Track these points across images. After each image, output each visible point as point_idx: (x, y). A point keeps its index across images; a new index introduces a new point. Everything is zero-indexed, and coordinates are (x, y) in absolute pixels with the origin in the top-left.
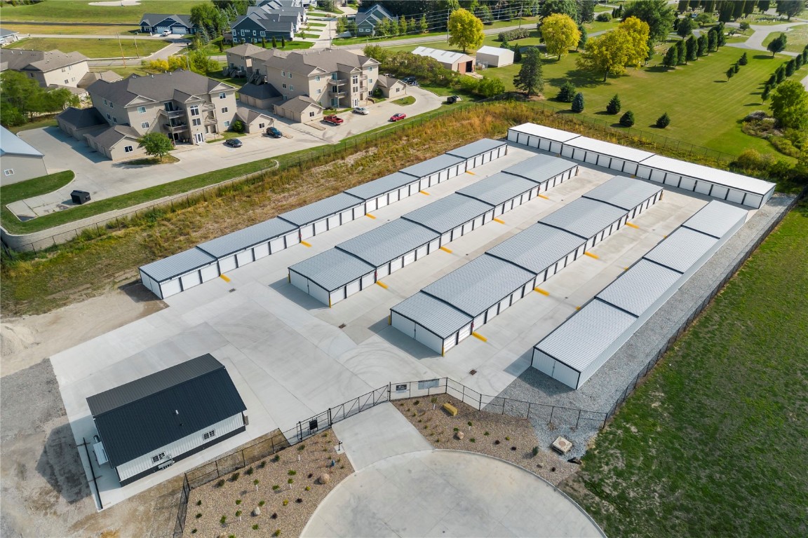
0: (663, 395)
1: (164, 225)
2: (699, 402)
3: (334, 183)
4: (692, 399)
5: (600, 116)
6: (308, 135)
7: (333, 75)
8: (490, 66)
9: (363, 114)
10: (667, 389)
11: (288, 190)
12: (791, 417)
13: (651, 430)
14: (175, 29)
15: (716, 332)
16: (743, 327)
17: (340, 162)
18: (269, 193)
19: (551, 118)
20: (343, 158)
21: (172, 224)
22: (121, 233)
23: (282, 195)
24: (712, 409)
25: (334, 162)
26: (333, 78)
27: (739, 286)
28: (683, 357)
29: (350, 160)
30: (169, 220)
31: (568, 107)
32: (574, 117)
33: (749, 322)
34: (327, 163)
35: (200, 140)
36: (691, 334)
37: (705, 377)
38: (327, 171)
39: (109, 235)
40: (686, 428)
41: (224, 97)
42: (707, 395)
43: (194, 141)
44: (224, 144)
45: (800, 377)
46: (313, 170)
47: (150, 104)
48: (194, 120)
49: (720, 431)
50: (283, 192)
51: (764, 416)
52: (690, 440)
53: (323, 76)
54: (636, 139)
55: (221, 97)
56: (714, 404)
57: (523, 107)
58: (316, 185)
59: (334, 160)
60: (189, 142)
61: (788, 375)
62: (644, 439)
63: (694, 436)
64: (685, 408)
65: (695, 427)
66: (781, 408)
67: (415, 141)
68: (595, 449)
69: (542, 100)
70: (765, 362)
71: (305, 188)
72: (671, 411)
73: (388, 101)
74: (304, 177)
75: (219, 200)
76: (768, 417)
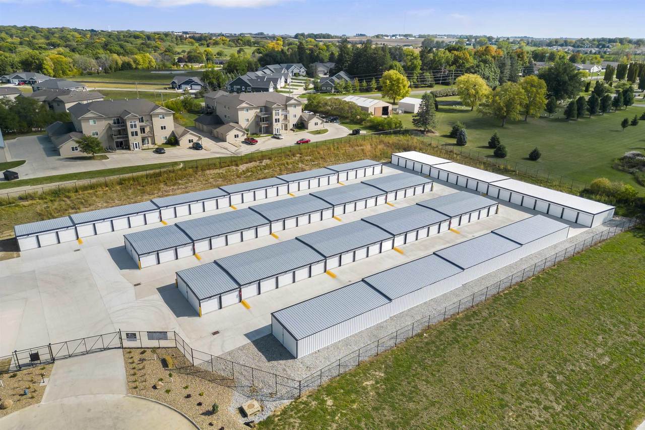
0: (383, 375)
1: (64, 201)
2: (415, 387)
3: (221, 182)
4: (409, 383)
5: (480, 149)
6: (224, 150)
7: (261, 109)
8: (406, 112)
9: (278, 138)
10: (389, 370)
11: (179, 184)
12: (509, 417)
13: (346, 406)
14: (194, 87)
15: (477, 326)
16: (507, 325)
17: (234, 168)
18: (162, 185)
19: (436, 149)
20: (237, 165)
21: (71, 201)
22: (26, 203)
23: (172, 187)
24: (425, 395)
25: (228, 168)
26: (261, 111)
27: (527, 289)
28: (427, 344)
29: (242, 168)
30: (69, 197)
31: (454, 141)
32: (456, 149)
33: (517, 321)
34: (221, 167)
35: (137, 148)
36: (450, 325)
37: (437, 365)
38: (219, 174)
39: (18, 204)
40: (384, 409)
41: (164, 118)
42: (427, 382)
43: (132, 148)
44: (154, 152)
45: (544, 379)
46: (208, 172)
47: (99, 118)
48: (132, 133)
49: (418, 417)
50: (174, 185)
51: (478, 410)
52: (381, 421)
53: (251, 109)
54: (502, 167)
55: (161, 118)
56: (429, 392)
57: (415, 140)
58: (204, 182)
59: (229, 166)
60: (128, 148)
61: (531, 374)
62: (333, 414)
63: (387, 418)
64: (397, 390)
65: (394, 409)
66: (502, 406)
67: (306, 158)
68: (277, 416)
69: (436, 136)
70: (512, 359)
71: (194, 184)
72: (381, 391)
73: (306, 131)
74: (197, 176)
75: (118, 187)
76: (483, 412)
